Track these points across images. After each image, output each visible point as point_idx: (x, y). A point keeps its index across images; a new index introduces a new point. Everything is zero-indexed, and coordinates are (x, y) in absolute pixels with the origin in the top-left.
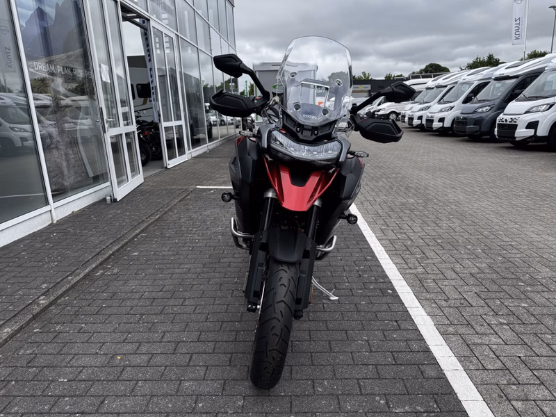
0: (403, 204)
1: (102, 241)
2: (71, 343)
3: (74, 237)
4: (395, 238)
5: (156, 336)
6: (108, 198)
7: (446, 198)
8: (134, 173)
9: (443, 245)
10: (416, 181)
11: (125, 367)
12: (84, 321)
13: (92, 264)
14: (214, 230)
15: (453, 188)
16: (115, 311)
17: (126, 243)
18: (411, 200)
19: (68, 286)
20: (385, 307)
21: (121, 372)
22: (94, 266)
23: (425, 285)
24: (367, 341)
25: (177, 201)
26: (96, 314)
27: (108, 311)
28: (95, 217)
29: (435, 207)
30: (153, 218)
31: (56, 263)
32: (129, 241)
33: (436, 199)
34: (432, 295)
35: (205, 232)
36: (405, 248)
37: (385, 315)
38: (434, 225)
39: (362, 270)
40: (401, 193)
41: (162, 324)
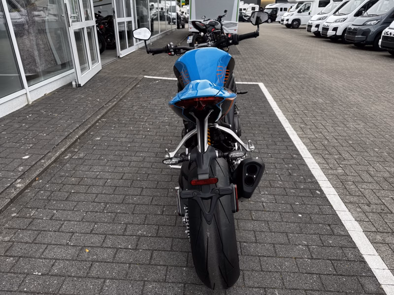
0: (315, 103)
1: (70, 125)
2: (44, 231)
3: (46, 119)
4: (313, 136)
5: (119, 228)
6: (74, 83)
7: (348, 99)
8: (94, 61)
9: (354, 146)
10: (320, 82)
11: (93, 261)
12: (55, 208)
13: (62, 147)
14: (162, 119)
15: (351, 90)
16: (82, 198)
17: (90, 128)
18: (320, 101)
19: (41, 169)
21: (90, 268)
22: (63, 150)
23: (347, 187)
24: (307, 246)
25: (129, 89)
26: (66, 200)
27: (76, 198)
28: (63, 100)
29: (341, 107)
30: (111, 105)
31: (31, 145)
32: (93, 125)
33: (340, 100)
34: (355, 199)
35: (154, 121)
36: (323, 148)
37: (318, 218)
38: (343, 125)
39: (291, 169)
40: (311, 93)
41: (124, 215)
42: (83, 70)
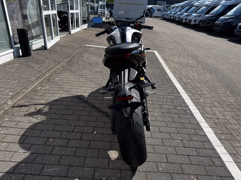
3: (26, 67)
4: (186, 81)
5: (71, 128)
9: (210, 87)
10: (191, 52)
11: (55, 146)
13: (36, 83)
14: (96, 69)
17: (53, 72)
18: (191, 62)
19: (23, 95)
20: (187, 121)
21: (53, 149)
23: (206, 109)
24: (182, 140)
29: (203, 66)
30: (65, 60)
31: (17, 81)
33: (202, 62)
35: (91, 70)
37: (188, 125)
39: (173, 99)
40: (185, 58)
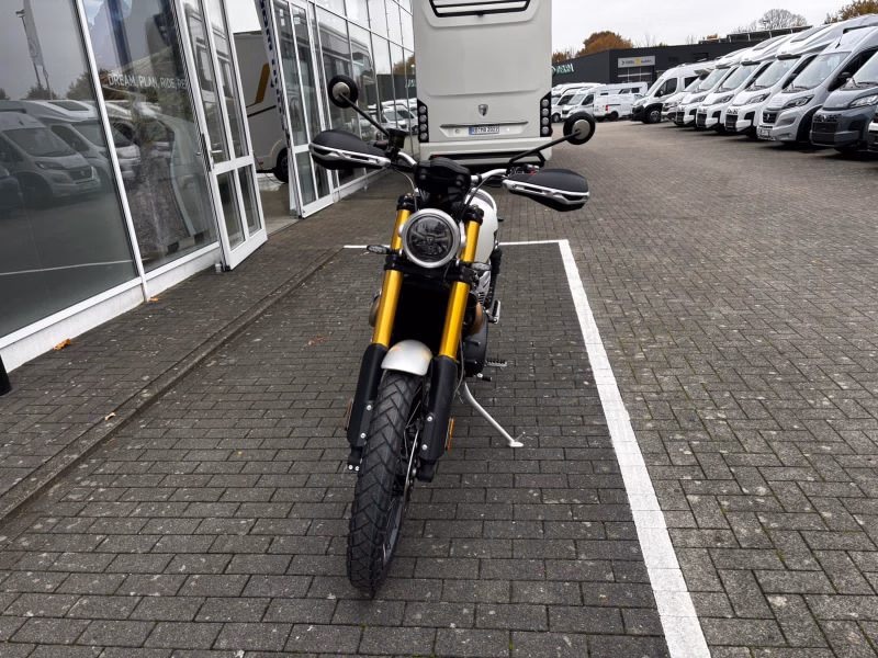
0: (653, 266)
1: (213, 324)
2: (184, 438)
3: (176, 319)
4: (619, 315)
6: (218, 265)
7: (722, 255)
8: (252, 227)
9: (686, 324)
11: (247, 461)
12: (197, 417)
13: (203, 352)
15: (741, 239)
16: (233, 405)
18: (666, 260)
19: (175, 378)
20: (573, 401)
21: (243, 467)
26: (212, 409)
27: (225, 406)
28: (201, 292)
29: (699, 269)
30: (281, 293)
31: (157, 352)
32: (249, 324)
33: (706, 257)
34: (642, 387)
35: (351, 311)
36: (628, 329)
37: (570, 410)
38: (685, 296)
42: (233, 243)
